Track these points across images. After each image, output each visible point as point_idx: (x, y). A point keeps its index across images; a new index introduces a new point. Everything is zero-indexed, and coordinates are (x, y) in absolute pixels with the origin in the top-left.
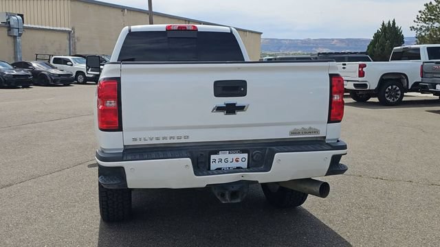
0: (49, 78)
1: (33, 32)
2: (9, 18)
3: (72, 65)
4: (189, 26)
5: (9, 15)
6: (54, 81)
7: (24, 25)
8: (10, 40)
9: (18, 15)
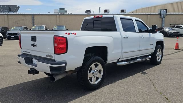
0: (168, 34)
1: (171, 16)
2: (161, 11)
3: (182, 29)
4: (100, 16)
5: (161, 10)
6: (170, 35)
7: (167, 13)
8: (161, 19)
9: (165, 9)
